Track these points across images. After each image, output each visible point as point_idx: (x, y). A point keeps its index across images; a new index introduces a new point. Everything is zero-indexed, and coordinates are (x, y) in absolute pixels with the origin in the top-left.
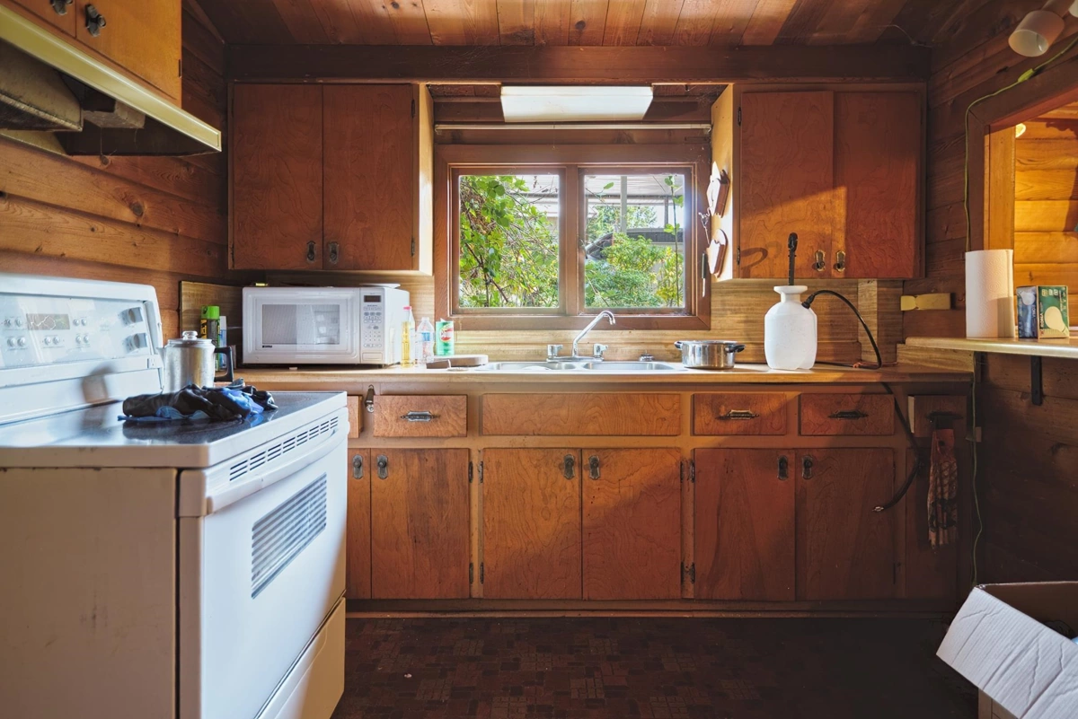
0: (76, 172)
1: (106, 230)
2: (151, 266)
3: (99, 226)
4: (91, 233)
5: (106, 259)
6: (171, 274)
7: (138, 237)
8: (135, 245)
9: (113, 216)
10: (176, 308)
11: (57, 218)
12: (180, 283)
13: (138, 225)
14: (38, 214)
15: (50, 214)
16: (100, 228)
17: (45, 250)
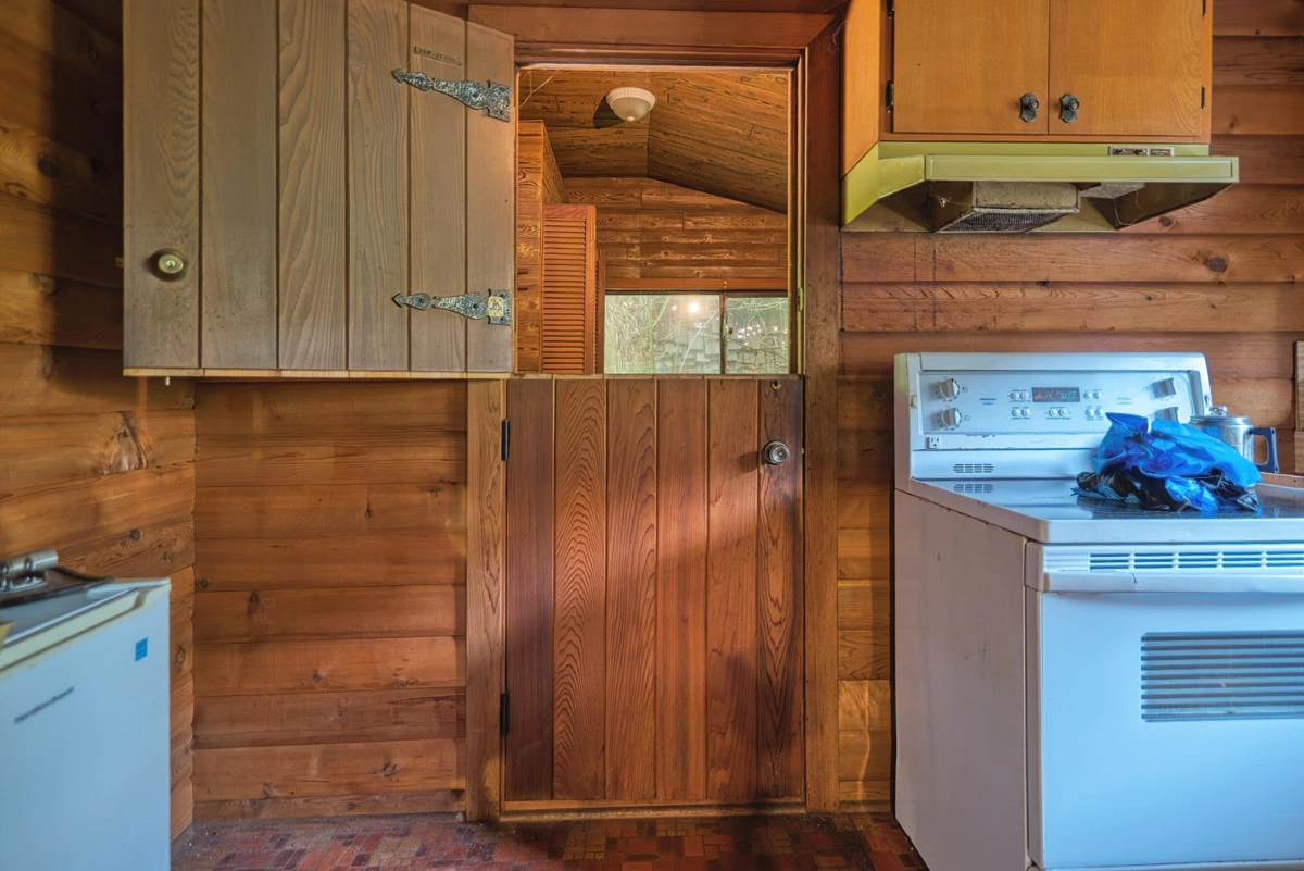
0: (1129, 244)
1: (1167, 295)
2: (1239, 328)
3: (1157, 293)
4: (1147, 303)
5: (1169, 326)
6: (1279, 334)
7: (1217, 296)
8: (1214, 307)
9: (1179, 278)
10: (1291, 376)
11: (1103, 295)
12: (1295, 345)
13: (1220, 283)
14: (1082, 294)
15: (1095, 292)
16: (1160, 295)
17: (1090, 326)
